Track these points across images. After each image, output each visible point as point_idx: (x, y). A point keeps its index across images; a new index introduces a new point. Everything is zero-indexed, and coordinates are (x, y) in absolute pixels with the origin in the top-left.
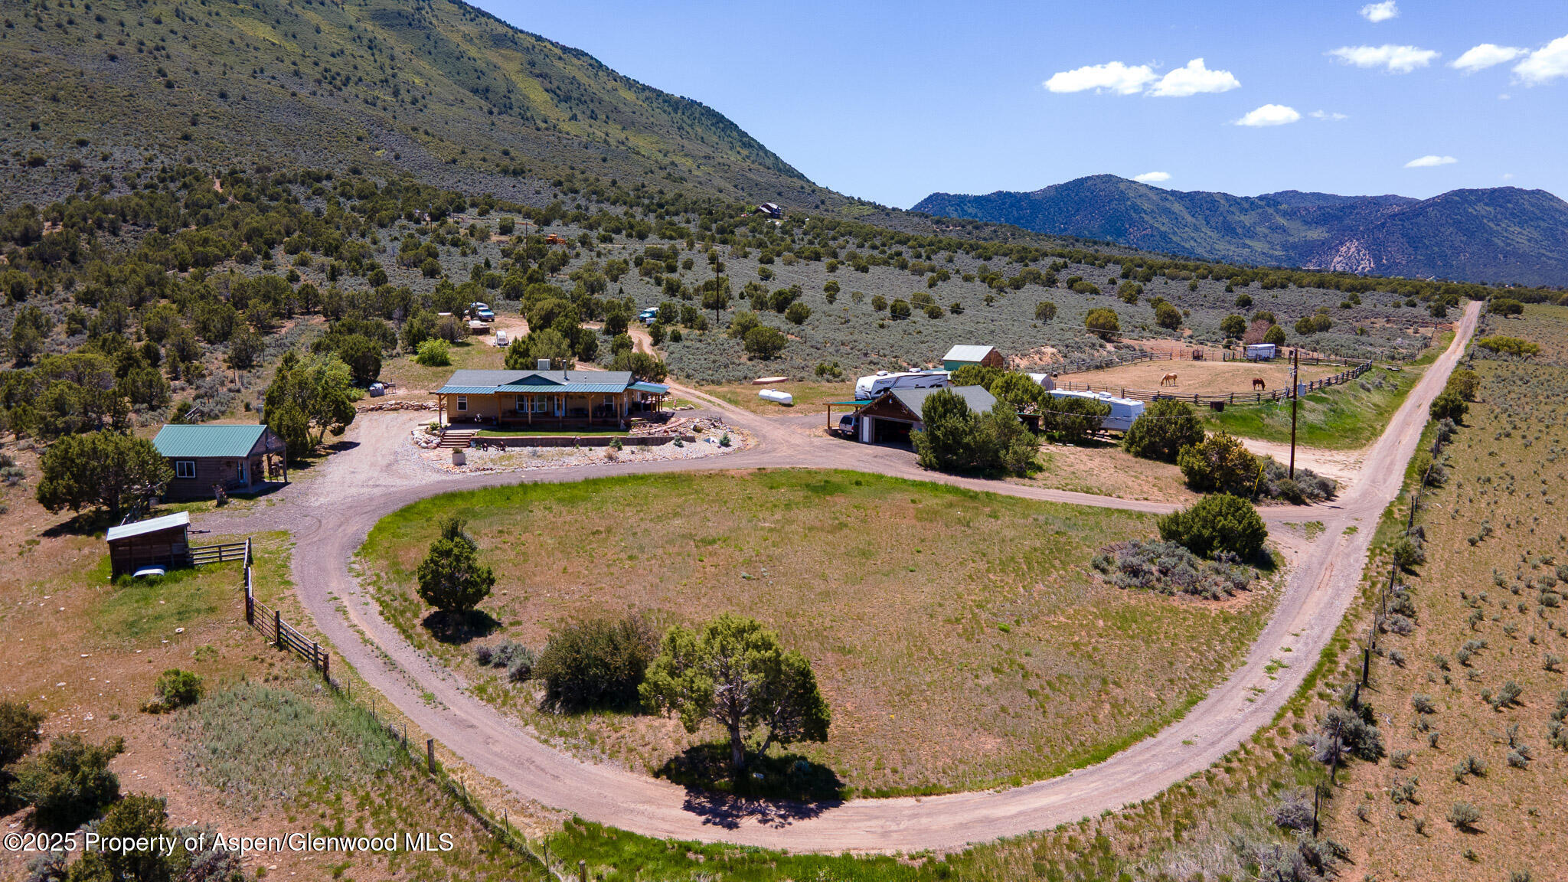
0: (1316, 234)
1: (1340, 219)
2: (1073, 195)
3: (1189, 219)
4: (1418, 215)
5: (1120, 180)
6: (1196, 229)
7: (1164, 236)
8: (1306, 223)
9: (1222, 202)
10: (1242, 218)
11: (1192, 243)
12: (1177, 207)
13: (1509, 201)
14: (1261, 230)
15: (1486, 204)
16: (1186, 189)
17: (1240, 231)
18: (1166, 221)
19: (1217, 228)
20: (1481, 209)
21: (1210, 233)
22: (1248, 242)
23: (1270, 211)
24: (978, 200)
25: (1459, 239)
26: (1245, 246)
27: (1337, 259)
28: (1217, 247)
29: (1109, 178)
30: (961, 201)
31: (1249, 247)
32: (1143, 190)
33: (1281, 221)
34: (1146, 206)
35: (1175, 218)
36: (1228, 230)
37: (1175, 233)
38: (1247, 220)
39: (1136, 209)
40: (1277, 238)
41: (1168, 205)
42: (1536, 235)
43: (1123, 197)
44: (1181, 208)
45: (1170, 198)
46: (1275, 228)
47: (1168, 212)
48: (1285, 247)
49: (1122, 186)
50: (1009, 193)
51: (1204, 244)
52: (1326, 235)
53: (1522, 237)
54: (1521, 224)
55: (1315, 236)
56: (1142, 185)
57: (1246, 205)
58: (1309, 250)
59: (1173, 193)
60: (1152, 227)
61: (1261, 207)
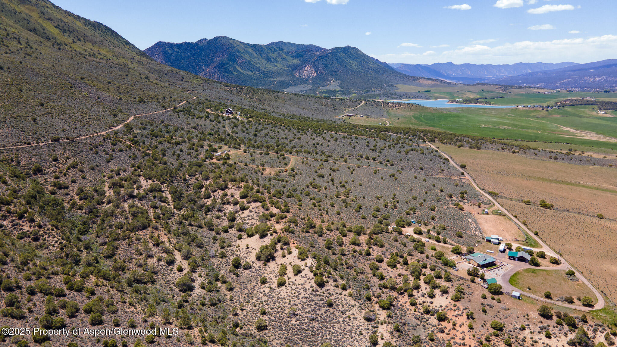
0: (296, 61)
1: (302, 56)
2: (214, 44)
3: (256, 55)
4: (326, 56)
5: (230, 39)
6: (259, 59)
7: (249, 62)
8: (292, 57)
9: (265, 48)
10: (272, 55)
11: (259, 65)
12: (250, 50)
13: (348, 52)
14: (279, 59)
15: (343, 53)
16: (252, 43)
17: (272, 60)
18: (248, 56)
19: (265, 58)
20: (342, 55)
21: (263, 61)
22: (275, 64)
23: (281, 52)
24: (178, 46)
25: (338, 65)
26: (275, 66)
27: (305, 72)
28: (267, 66)
29: (226, 38)
30: (171, 45)
31: (277, 66)
32: (239, 44)
33: (284, 56)
34: (241, 50)
35: (251, 55)
36: (269, 59)
37: (252, 61)
38: (274, 55)
39: (238, 51)
40: (284, 62)
41: (247, 49)
42: (357, 64)
43: (233, 47)
44: (252, 51)
45: (248, 46)
46: (283, 59)
47: (248, 52)
48: (288, 66)
49: (231, 42)
50: (189, 43)
51: (263, 65)
52: (299, 62)
53: (353, 64)
54: (352, 60)
55: (296, 62)
56: (237, 41)
57: (273, 50)
58: (295, 68)
59: (248, 44)
60: (245, 59)
61: (277, 51)
